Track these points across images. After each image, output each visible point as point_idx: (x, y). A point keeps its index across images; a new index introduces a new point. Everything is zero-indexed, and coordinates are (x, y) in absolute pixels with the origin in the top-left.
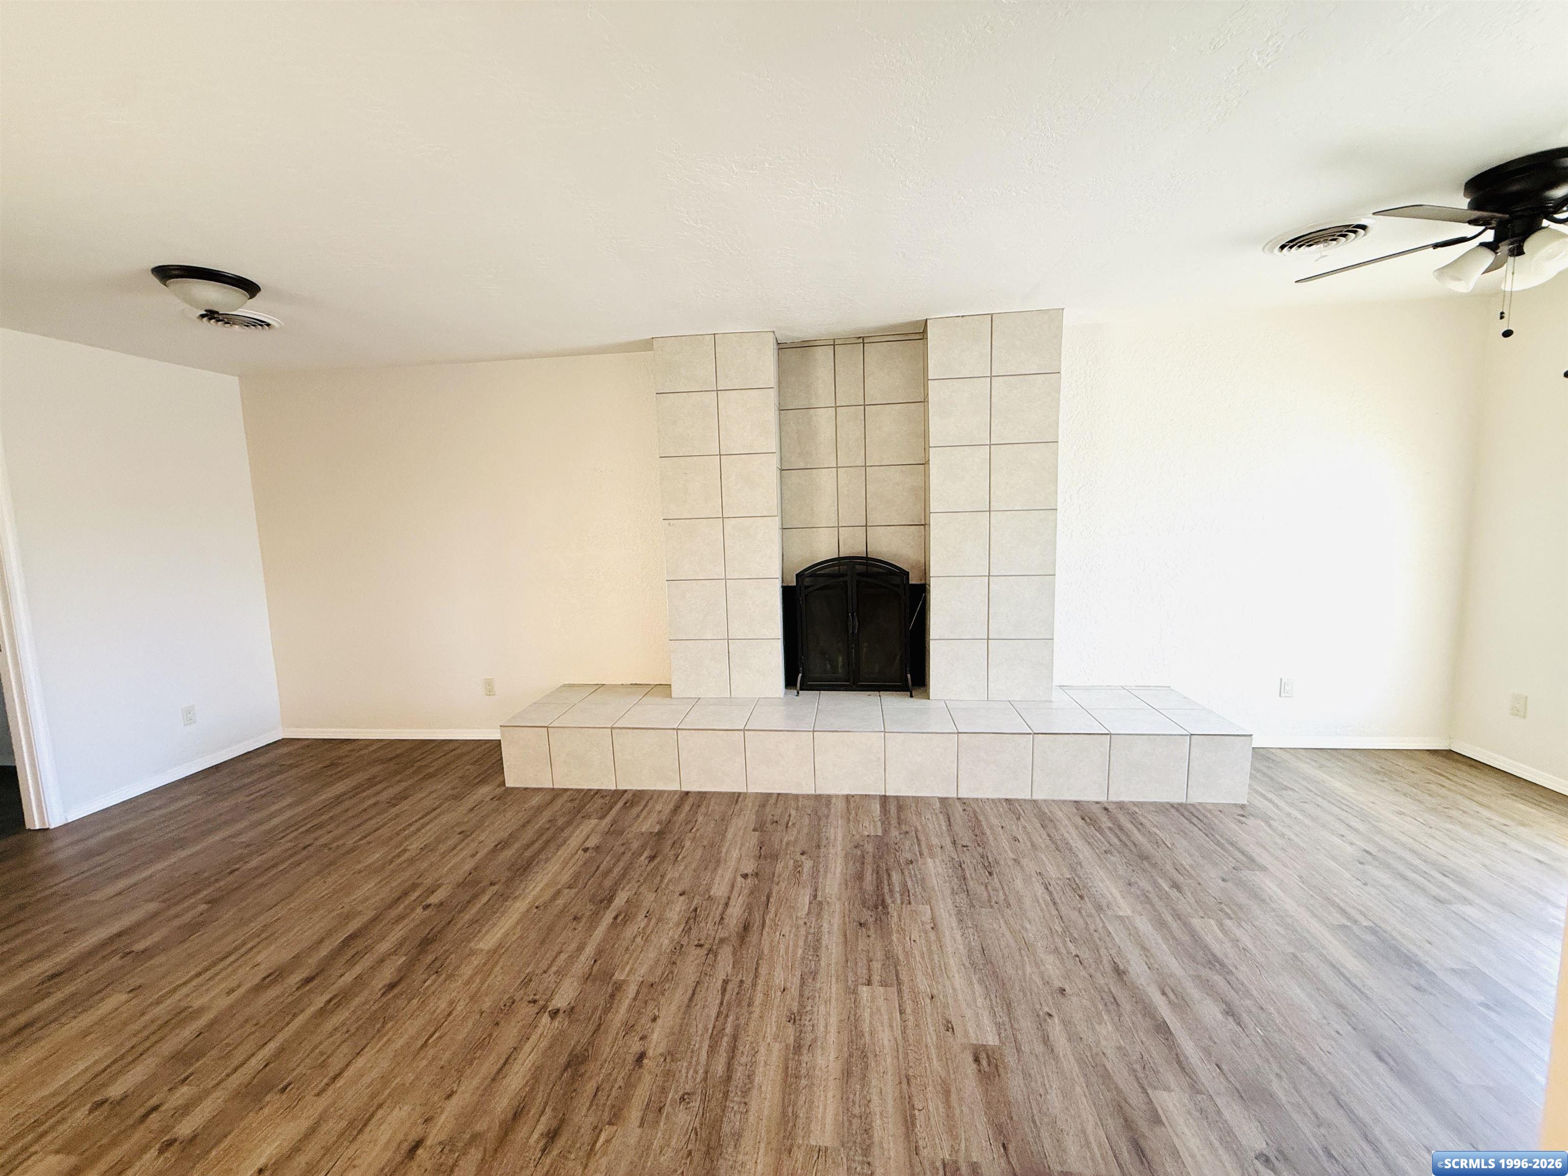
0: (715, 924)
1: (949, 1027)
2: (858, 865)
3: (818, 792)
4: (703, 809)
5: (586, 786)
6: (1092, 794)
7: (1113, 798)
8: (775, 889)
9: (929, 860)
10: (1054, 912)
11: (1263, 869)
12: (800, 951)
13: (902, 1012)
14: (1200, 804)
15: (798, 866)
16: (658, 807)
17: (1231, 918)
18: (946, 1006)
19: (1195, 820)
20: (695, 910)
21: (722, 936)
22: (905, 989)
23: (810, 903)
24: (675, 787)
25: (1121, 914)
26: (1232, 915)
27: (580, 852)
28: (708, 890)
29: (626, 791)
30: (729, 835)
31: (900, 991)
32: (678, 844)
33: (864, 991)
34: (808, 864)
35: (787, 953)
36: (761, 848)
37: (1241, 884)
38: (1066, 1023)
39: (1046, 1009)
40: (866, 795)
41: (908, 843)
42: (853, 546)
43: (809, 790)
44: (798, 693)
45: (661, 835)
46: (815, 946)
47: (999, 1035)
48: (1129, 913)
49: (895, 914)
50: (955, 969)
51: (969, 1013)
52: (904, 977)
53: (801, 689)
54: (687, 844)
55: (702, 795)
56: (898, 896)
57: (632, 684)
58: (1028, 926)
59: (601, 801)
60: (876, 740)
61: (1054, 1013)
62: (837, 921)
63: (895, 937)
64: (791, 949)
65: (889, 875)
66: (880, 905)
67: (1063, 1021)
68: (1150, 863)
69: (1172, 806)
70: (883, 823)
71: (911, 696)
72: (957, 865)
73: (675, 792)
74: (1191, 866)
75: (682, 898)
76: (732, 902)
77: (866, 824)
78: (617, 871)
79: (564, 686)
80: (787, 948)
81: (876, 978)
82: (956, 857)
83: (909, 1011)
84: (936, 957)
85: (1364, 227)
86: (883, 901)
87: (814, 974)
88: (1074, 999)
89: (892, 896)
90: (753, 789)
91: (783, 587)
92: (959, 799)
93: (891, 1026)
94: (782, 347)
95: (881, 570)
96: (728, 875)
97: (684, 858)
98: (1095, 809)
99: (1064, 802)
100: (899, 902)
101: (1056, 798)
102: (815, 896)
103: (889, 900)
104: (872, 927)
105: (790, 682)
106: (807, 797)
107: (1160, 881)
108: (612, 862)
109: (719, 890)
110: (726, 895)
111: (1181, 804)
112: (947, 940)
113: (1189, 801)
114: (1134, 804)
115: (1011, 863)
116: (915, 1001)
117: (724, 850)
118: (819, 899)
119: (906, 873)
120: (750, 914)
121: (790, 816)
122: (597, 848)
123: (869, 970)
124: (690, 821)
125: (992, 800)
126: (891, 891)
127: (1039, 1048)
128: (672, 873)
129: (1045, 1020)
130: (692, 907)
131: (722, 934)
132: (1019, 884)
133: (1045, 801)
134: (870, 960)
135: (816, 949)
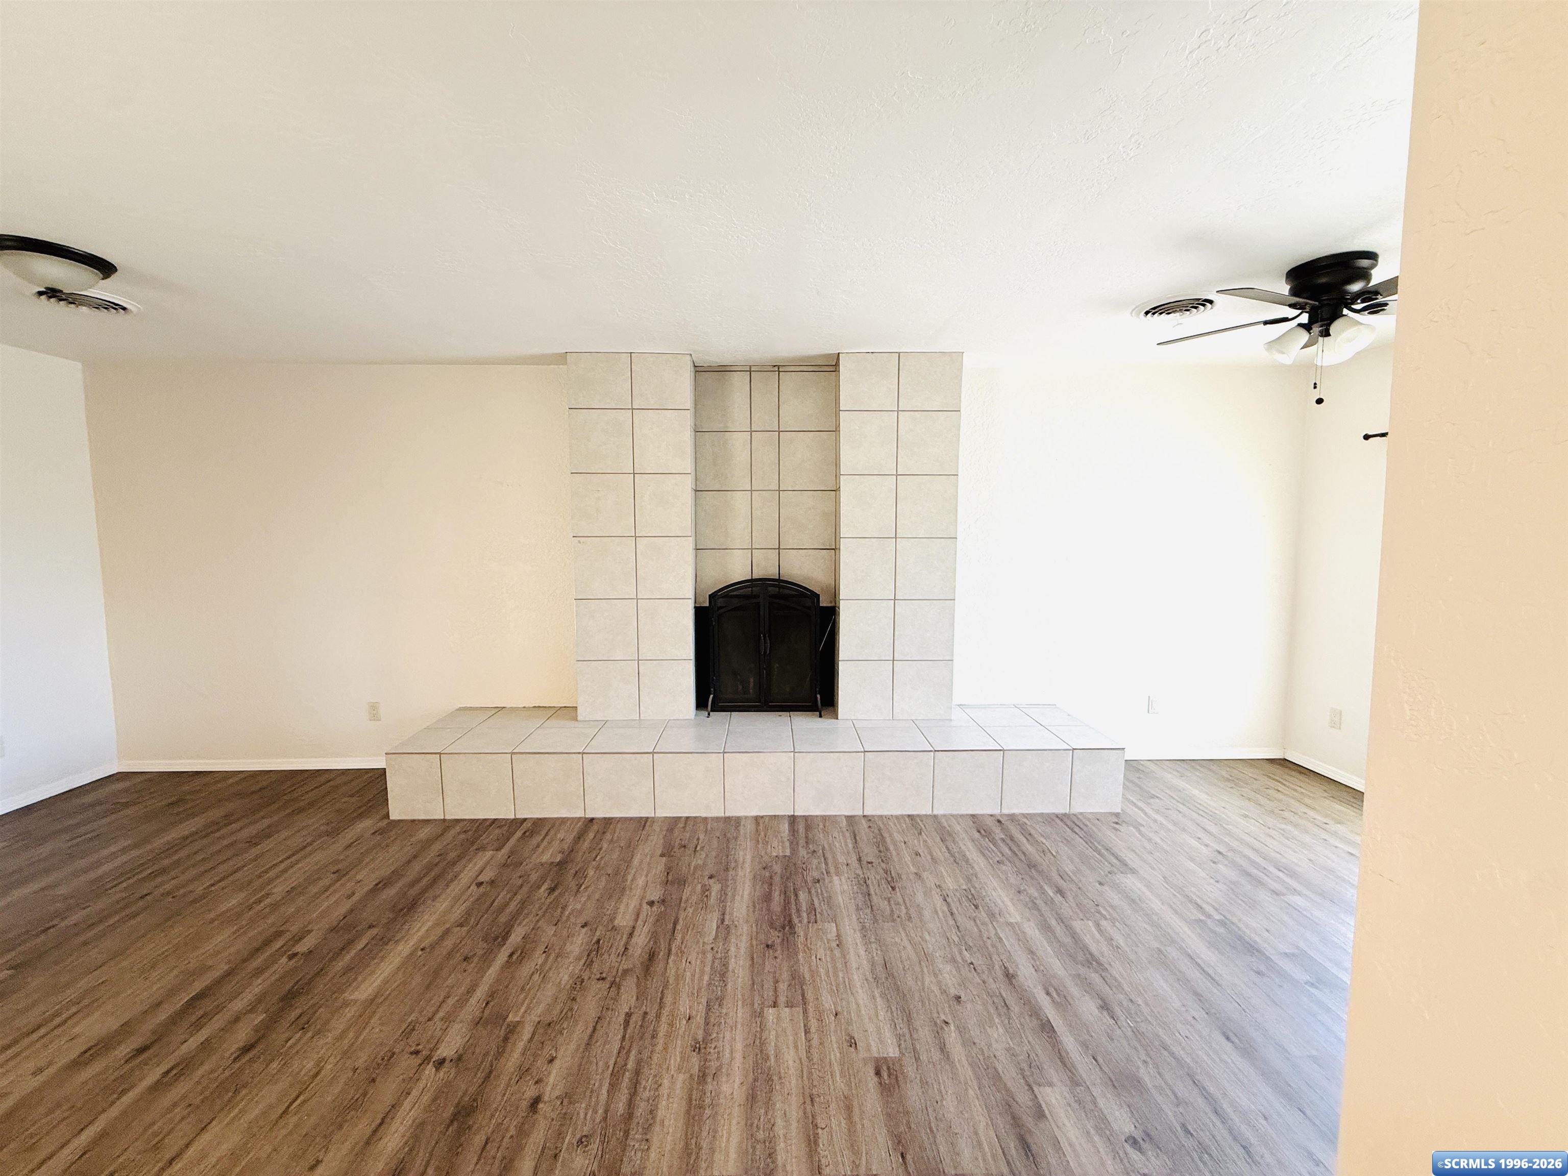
0: (619, 955)
1: (852, 1043)
2: (766, 886)
3: (727, 814)
4: (608, 836)
5: (480, 816)
6: (987, 807)
7: (1006, 811)
8: (682, 915)
9: (835, 878)
10: (951, 922)
11: (1133, 871)
12: (706, 978)
13: (807, 1032)
14: (1081, 813)
15: (706, 890)
16: (560, 836)
17: (1106, 919)
18: (849, 1023)
19: (1076, 829)
20: (598, 941)
21: (626, 967)
22: (811, 1010)
23: (718, 927)
24: (579, 814)
25: (1012, 920)
26: (1108, 917)
27: (473, 887)
28: (612, 920)
29: (525, 820)
30: (636, 862)
31: (805, 1011)
32: (580, 874)
33: (770, 1013)
34: (715, 888)
35: (693, 980)
36: (668, 873)
37: (1115, 887)
38: (962, 1030)
39: (943, 1017)
40: (775, 816)
41: (815, 862)
42: (765, 568)
43: (718, 813)
44: (709, 714)
45: (562, 864)
46: (722, 973)
47: (899, 1046)
48: (1019, 919)
49: (802, 934)
50: (858, 985)
51: (871, 1028)
52: (810, 996)
53: (712, 711)
54: (591, 872)
55: (608, 821)
56: (805, 915)
57: (534, 707)
58: (927, 937)
59: (497, 831)
60: (786, 759)
61: (950, 1021)
62: (744, 944)
63: (801, 956)
64: (697, 976)
65: (796, 895)
66: (787, 926)
67: (958, 1027)
68: (1037, 871)
69: (1057, 816)
70: (791, 843)
71: (821, 716)
72: (862, 882)
73: (580, 818)
74: (1073, 872)
75: (584, 930)
76: (636, 933)
77: (775, 844)
78: (513, 906)
79: (460, 709)
80: (693, 975)
81: (782, 999)
82: (860, 873)
83: (813, 1030)
84: (841, 975)
85: (1211, 302)
86: (790, 921)
87: (720, 1000)
88: (969, 1006)
89: (799, 916)
90: (662, 813)
91: (696, 608)
92: (864, 816)
93: (796, 1047)
94: (698, 370)
95: (794, 593)
96: (634, 903)
97: (587, 887)
98: (990, 822)
99: (962, 816)
100: (806, 921)
101: (955, 813)
102: (723, 921)
103: (795, 920)
104: (779, 948)
105: (701, 704)
106: (717, 819)
107: (1046, 887)
108: (509, 896)
109: (623, 920)
110: (631, 924)
111: (1065, 815)
112: (852, 957)
113: (1073, 811)
114: (1025, 816)
115: (912, 877)
116: (820, 1020)
117: (630, 878)
118: (726, 922)
119: (813, 891)
120: (655, 942)
121: (698, 839)
122: (492, 882)
123: (775, 990)
124: (595, 847)
125: (897, 817)
126: (798, 910)
127: (936, 1055)
128: (574, 905)
129: (942, 1028)
130: (595, 939)
131: (625, 965)
132: (920, 897)
133: (944, 816)
134: (777, 982)
135: (723, 976)
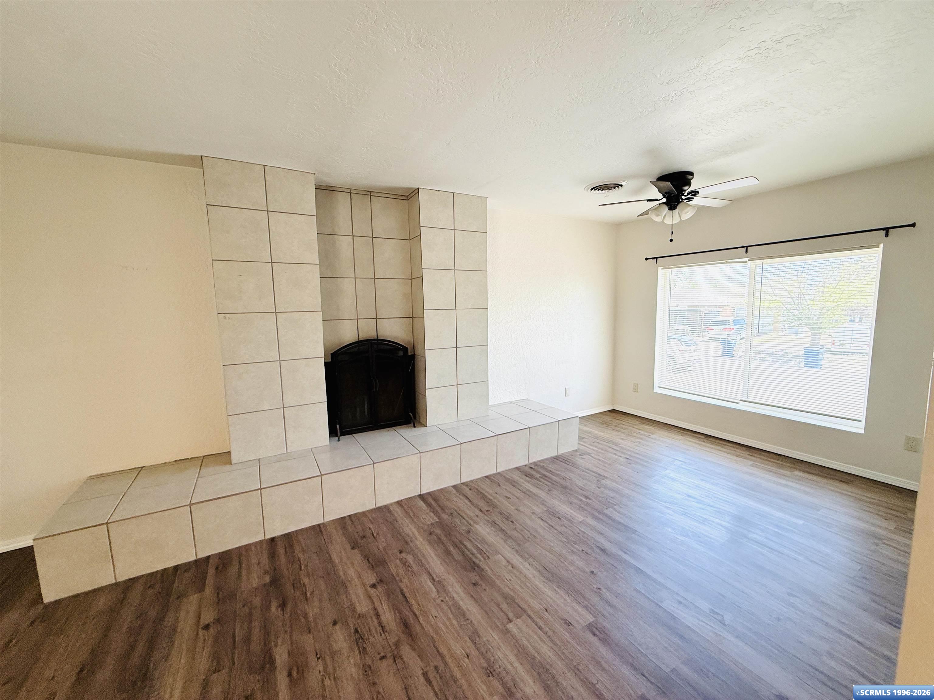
0: (381, 634)
1: (568, 624)
2: (441, 545)
3: (379, 505)
6: (522, 462)
7: (531, 461)
8: (402, 585)
9: (477, 526)
12: (455, 622)
13: (540, 628)
14: (562, 454)
15: (405, 563)
18: (556, 611)
19: (567, 462)
20: (356, 631)
21: (393, 641)
22: (529, 612)
23: (433, 585)
24: (260, 537)
28: (354, 610)
29: (208, 558)
30: (337, 560)
31: (529, 616)
33: (511, 626)
34: (410, 559)
35: (447, 628)
36: (368, 560)
38: (608, 589)
39: (595, 587)
40: (409, 498)
41: (457, 520)
43: (370, 506)
44: (339, 439)
45: (275, 582)
46: (460, 613)
47: (590, 613)
49: (487, 568)
52: (524, 606)
53: (341, 435)
56: (479, 556)
58: (552, 544)
60: (415, 459)
61: (600, 587)
62: (460, 590)
63: (498, 582)
64: (448, 624)
65: (463, 544)
66: (474, 567)
67: (605, 588)
70: (433, 512)
71: (415, 427)
72: (493, 524)
73: (261, 542)
75: (337, 627)
76: (381, 612)
77: (424, 516)
79: (91, 478)
80: (445, 624)
81: (511, 615)
82: (488, 519)
83: (543, 626)
84: (528, 584)
85: (621, 186)
86: (474, 563)
87: (476, 633)
89: (476, 558)
90: (329, 518)
91: (325, 363)
92: (462, 484)
93: (543, 641)
94: (319, 188)
95: (388, 347)
96: (361, 591)
99: (512, 469)
100: (482, 559)
101: (507, 469)
102: (433, 579)
103: (477, 561)
104: (482, 583)
105: (333, 433)
106: (372, 511)
109: (363, 607)
110: (370, 607)
111: (556, 456)
112: (525, 571)
113: (559, 454)
114: (539, 461)
116: (541, 618)
117: (341, 573)
118: (437, 579)
119: (470, 538)
120: (400, 613)
121: (370, 528)
123: (503, 611)
125: (479, 479)
126: (473, 554)
127: (610, 610)
129: (599, 592)
130: (353, 631)
133: (503, 471)
134: (498, 605)
135: (464, 615)
